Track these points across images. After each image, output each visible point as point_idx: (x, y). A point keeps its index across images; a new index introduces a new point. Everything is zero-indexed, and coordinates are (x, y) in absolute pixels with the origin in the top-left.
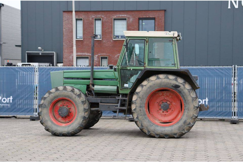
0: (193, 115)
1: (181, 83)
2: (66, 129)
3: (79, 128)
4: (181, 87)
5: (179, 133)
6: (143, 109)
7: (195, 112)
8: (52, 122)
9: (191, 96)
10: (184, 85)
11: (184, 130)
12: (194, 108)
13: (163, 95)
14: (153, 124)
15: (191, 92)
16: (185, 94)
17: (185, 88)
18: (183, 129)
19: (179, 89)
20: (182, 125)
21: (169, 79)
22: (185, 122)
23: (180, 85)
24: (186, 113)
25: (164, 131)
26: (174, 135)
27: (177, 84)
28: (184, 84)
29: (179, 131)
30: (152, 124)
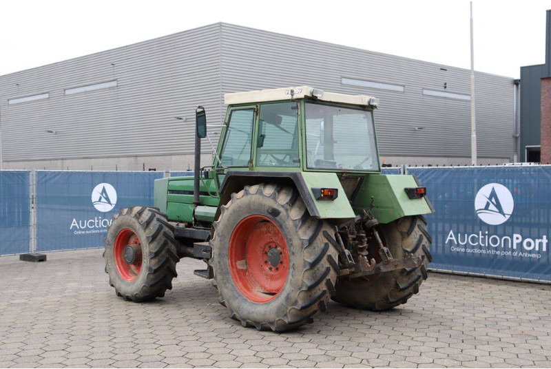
0: (303, 282)
1: (283, 206)
2: (130, 287)
3: (145, 288)
4: (281, 214)
5: (279, 322)
6: (225, 260)
7: (307, 274)
8: (117, 273)
9: (298, 236)
10: (287, 210)
11: (286, 315)
12: (305, 266)
13: (269, 232)
14: (239, 295)
15: (300, 228)
16: (288, 232)
17: (288, 216)
18: (285, 313)
19: (278, 218)
20: (282, 304)
21: (263, 195)
22: (288, 298)
23: (281, 209)
24: (290, 277)
25: (253, 312)
26: (269, 325)
27: (276, 206)
28: (288, 207)
29: (278, 317)
30: (237, 295)
